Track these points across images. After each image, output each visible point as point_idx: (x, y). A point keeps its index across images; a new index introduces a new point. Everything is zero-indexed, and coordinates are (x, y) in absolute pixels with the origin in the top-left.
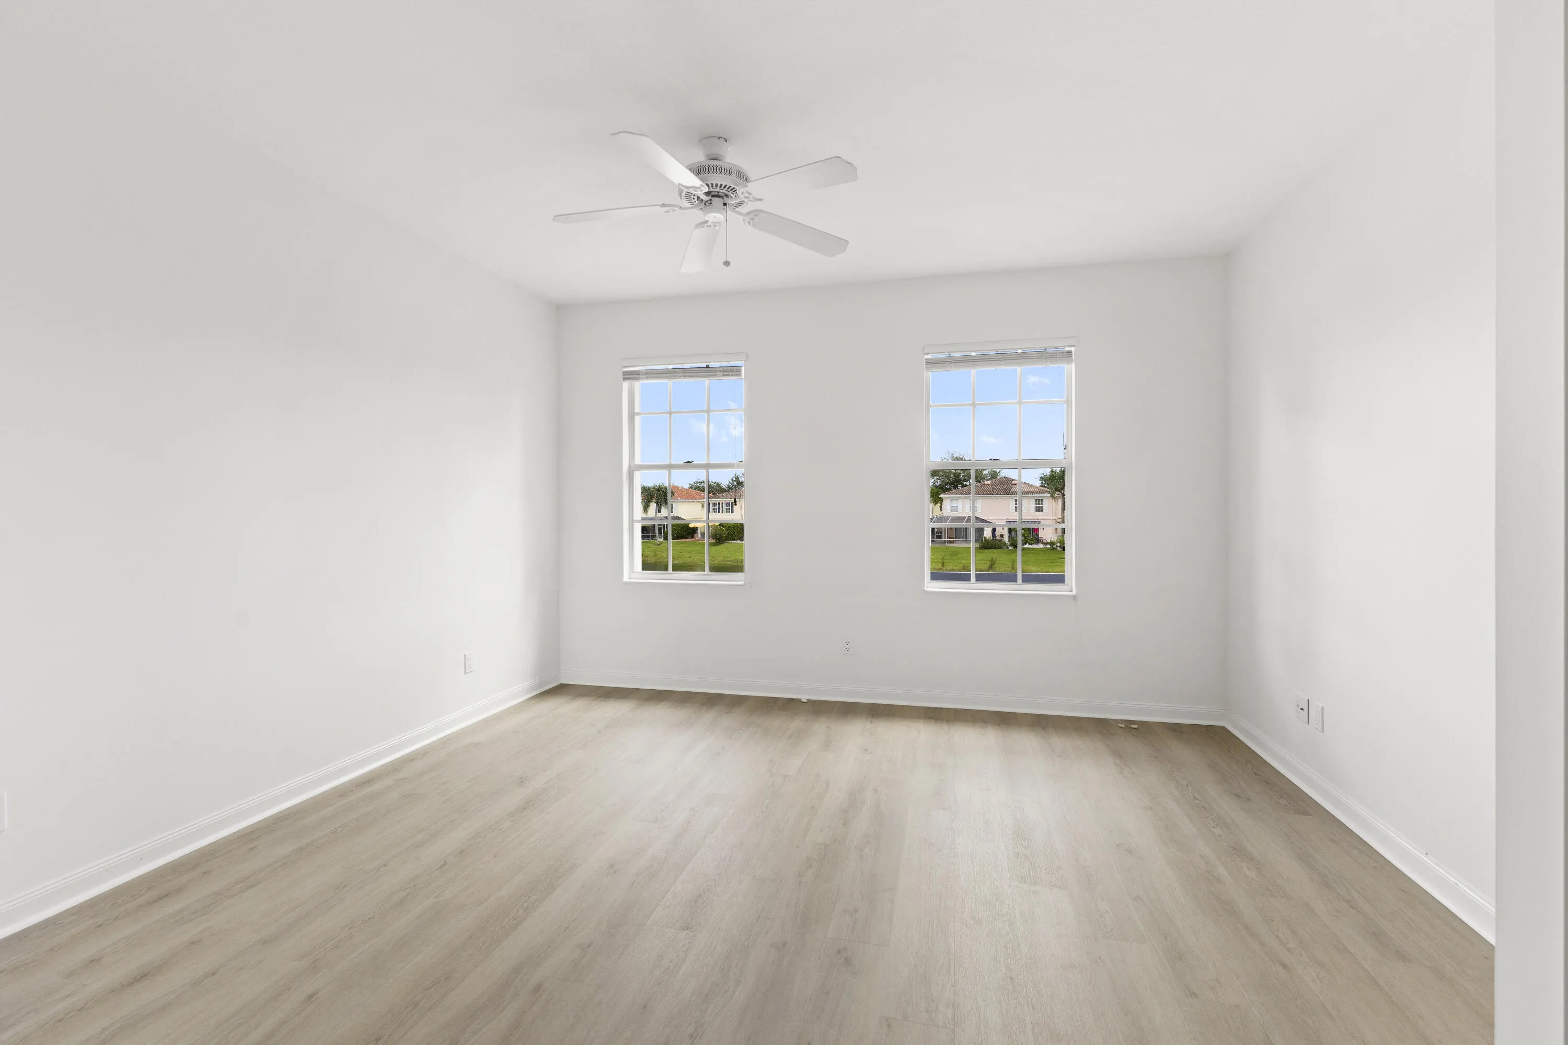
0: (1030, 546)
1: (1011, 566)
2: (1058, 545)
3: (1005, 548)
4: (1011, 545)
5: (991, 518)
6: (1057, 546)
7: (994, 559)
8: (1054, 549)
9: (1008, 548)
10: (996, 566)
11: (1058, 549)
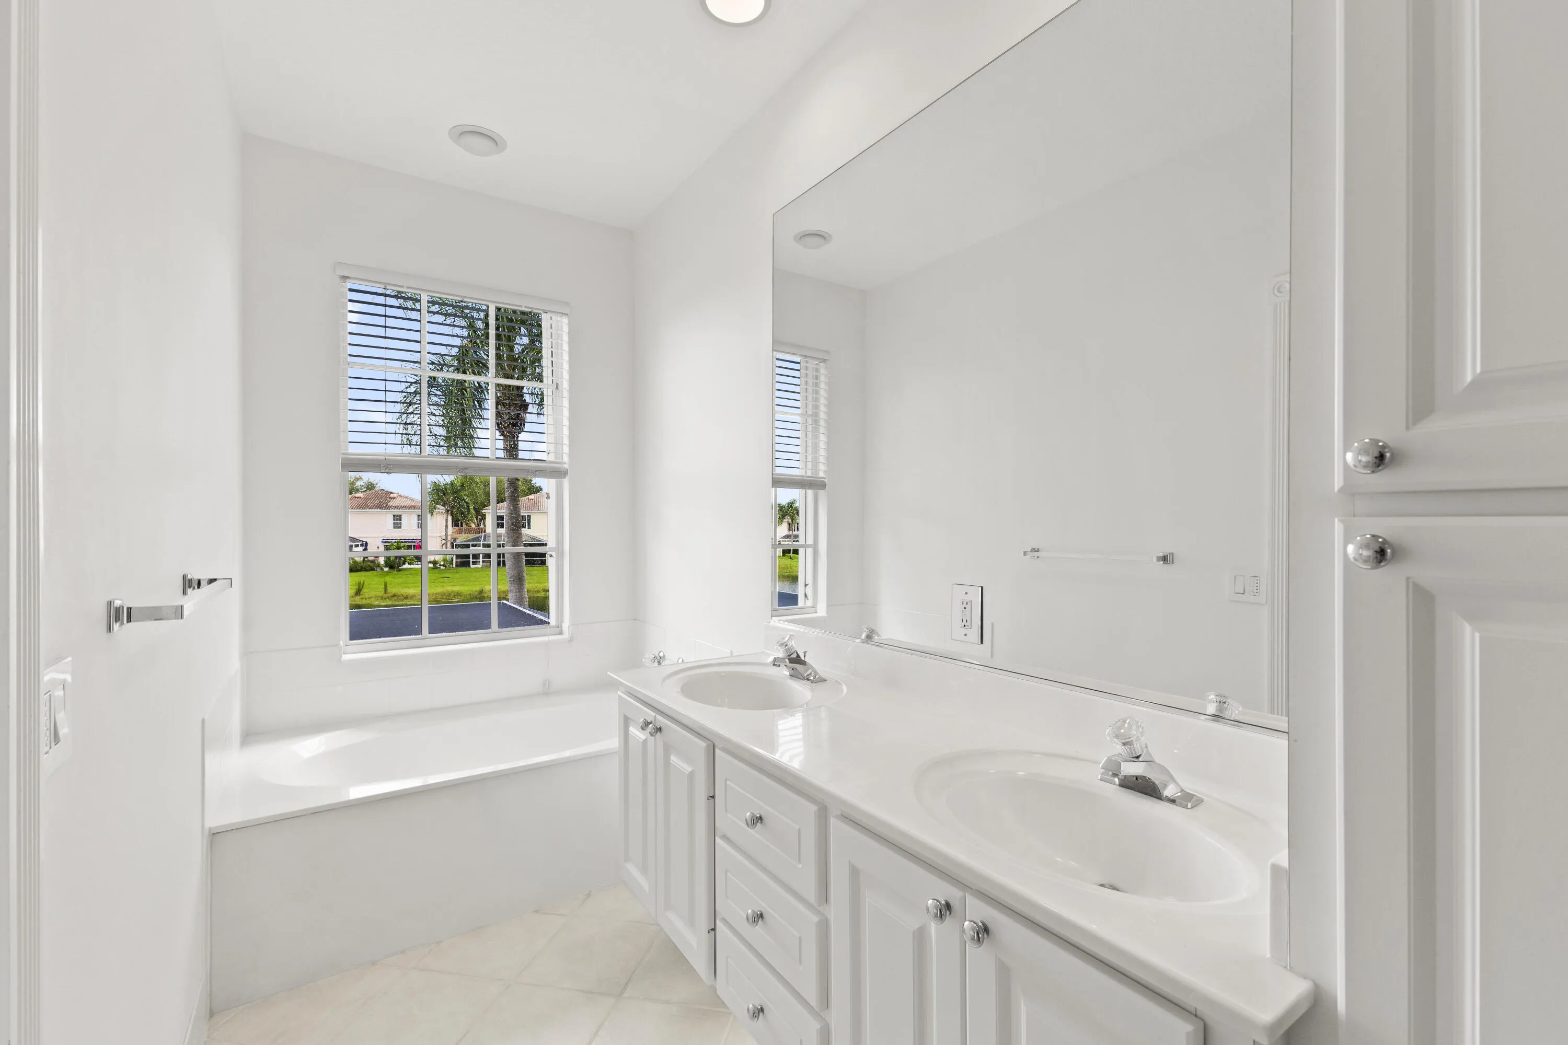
0: (410, 566)
1: (383, 590)
2: (442, 563)
3: (378, 569)
4: (386, 567)
5: (364, 535)
6: (440, 565)
7: (362, 583)
8: (437, 568)
9: (382, 569)
10: (364, 590)
11: (442, 567)
